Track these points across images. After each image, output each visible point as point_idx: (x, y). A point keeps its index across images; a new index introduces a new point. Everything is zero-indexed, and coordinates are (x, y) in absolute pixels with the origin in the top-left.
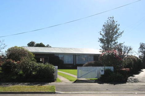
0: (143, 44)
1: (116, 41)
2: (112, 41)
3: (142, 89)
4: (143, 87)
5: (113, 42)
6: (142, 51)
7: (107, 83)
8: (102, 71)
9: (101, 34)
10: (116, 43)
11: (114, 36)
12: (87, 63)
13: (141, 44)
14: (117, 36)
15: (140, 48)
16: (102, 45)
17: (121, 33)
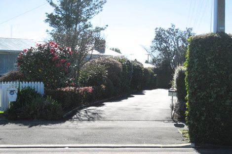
0: (162, 30)
1: (87, 23)
2: (77, 21)
3: (88, 138)
4: (94, 131)
5: (81, 24)
6: (159, 46)
7: (16, 123)
8: (12, 92)
9: (51, 4)
10: (86, 27)
11: (84, 10)
12: (6, 75)
13: (158, 30)
14: (91, 9)
15: (156, 39)
16: (52, 29)
17: (101, 2)
